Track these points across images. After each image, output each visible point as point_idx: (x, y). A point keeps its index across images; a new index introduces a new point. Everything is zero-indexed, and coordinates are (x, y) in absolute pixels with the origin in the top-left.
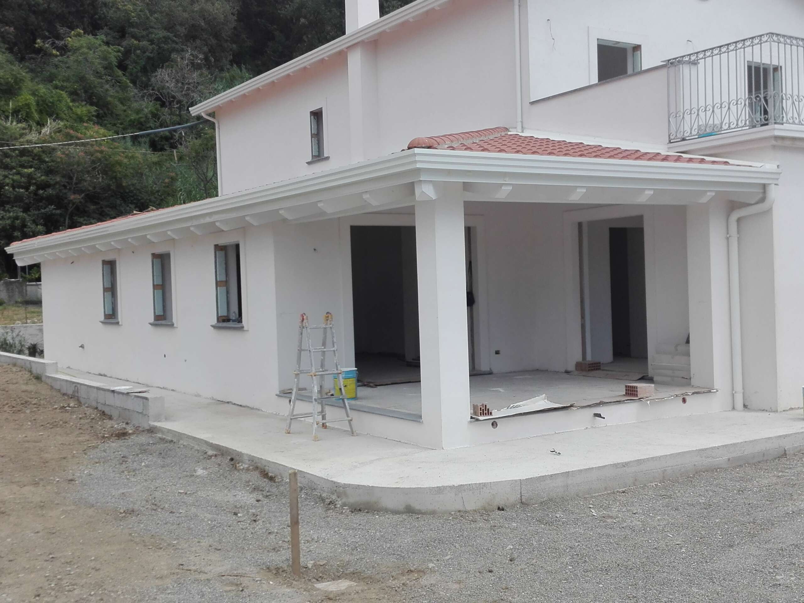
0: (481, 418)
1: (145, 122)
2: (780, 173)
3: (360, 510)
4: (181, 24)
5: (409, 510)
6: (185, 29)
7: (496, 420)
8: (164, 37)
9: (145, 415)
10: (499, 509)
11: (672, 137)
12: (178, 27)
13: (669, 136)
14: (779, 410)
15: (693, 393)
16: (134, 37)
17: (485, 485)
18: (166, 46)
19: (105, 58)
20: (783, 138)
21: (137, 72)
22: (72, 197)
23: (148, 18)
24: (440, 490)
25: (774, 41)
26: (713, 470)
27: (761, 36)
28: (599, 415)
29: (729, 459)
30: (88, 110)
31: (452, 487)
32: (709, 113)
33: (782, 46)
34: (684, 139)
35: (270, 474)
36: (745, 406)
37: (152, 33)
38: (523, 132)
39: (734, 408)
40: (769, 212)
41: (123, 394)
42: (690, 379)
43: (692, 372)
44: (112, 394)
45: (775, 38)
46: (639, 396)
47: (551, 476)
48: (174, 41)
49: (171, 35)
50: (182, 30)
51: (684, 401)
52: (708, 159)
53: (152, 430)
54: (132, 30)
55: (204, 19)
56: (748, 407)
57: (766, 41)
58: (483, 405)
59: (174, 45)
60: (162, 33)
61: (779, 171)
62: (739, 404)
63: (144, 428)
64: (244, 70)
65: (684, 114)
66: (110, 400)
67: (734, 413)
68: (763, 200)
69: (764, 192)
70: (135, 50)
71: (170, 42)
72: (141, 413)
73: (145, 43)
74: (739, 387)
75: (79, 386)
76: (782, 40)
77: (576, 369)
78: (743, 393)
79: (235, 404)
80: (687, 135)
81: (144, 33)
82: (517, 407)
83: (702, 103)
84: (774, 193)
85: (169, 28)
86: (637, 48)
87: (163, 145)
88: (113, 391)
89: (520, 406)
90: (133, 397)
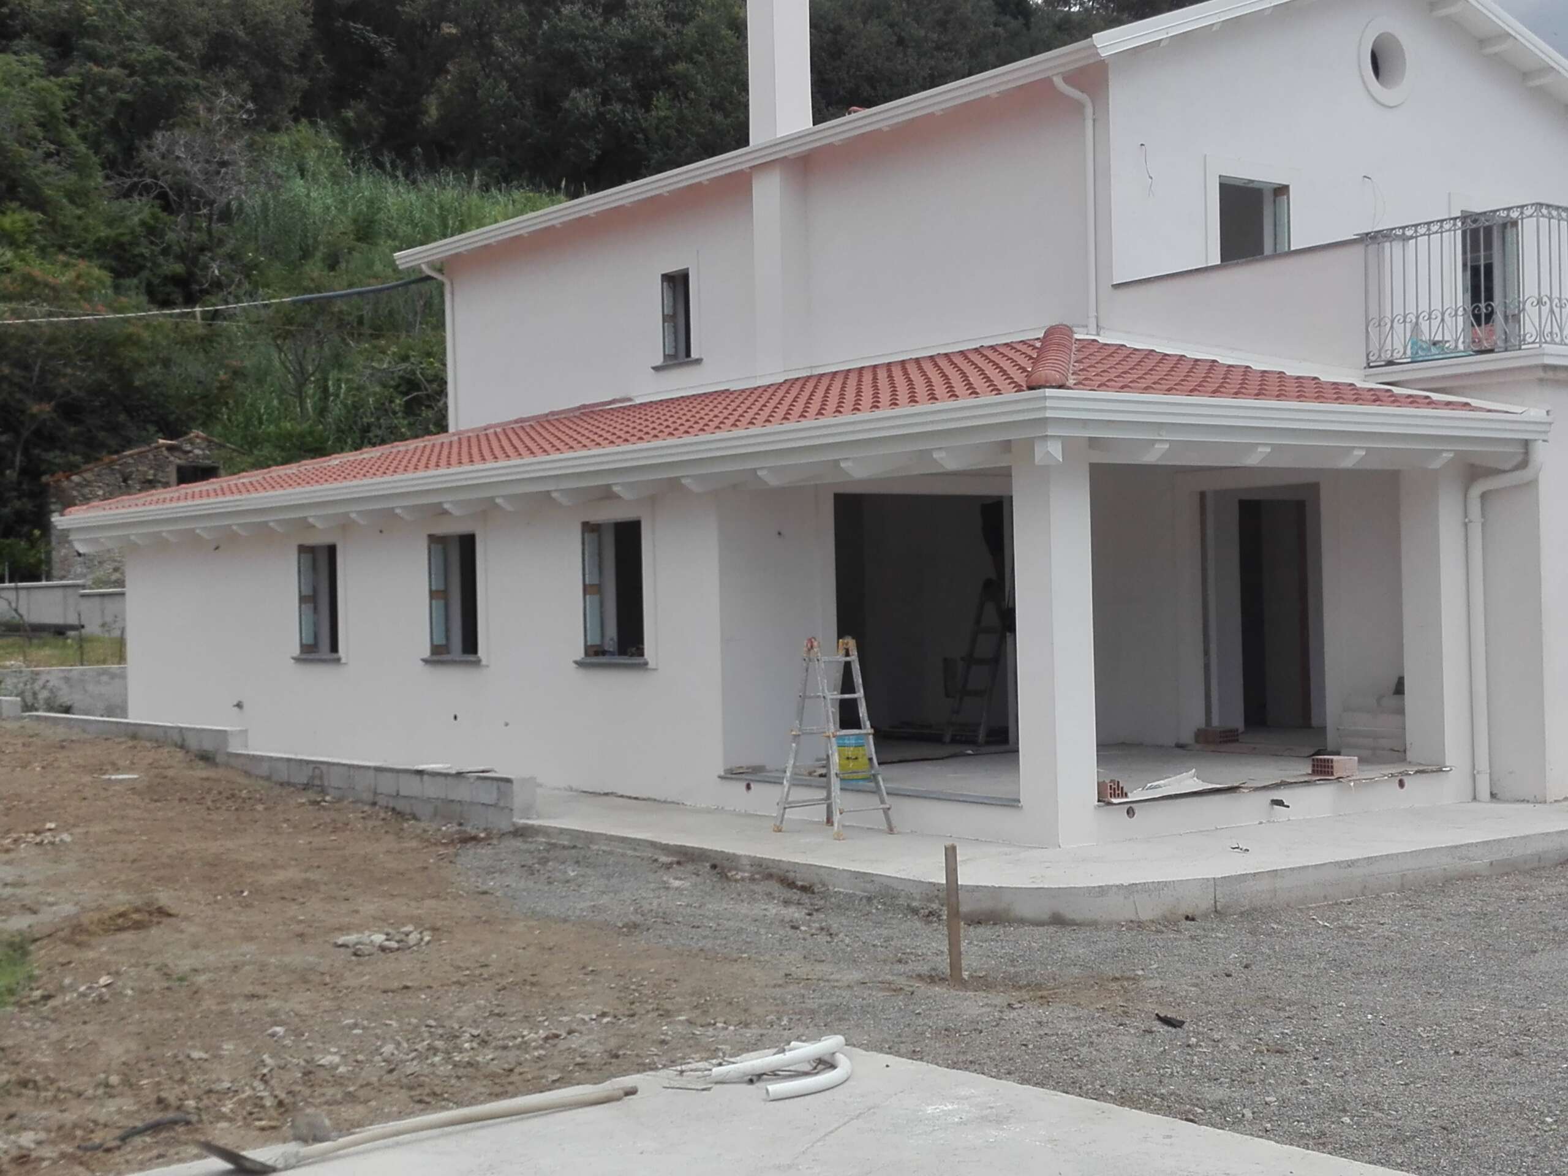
0: (1115, 801)
1: (131, 244)
2: (1550, 424)
3: (979, 923)
4: (196, 33)
5: (1058, 920)
6: (203, 42)
7: (1133, 805)
8: (157, 59)
9: (503, 808)
10: (1187, 918)
11: (1371, 358)
12: (189, 40)
13: (1368, 355)
14: (1548, 800)
15: (1417, 772)
16: (92, 56)
17: (1166, 884)
18: (161, 81)
19: (42, 105)
20: (1555, 368)
21: (99, 134)
22: (35, 409)
23: (120, 18)
24: (1103, 891)
25: (1543, 216)
26: (1468, 877)
27: (1522, 207)
28: (1280, 803)
29: (1491, 863)
30: (26, 220)
31: (1120, 887)
32: (1435, 323)
33: (1554, 222)
34: (1390, 363)
35: (800, 883)
36: (1493, 795)
37: (131, 50)
38: (1098, 334)
39: (1475, 799)
40: (1533, 483)
41: (446, 775)
42: (1405, 751)
43: (1409, 739)
44: (418, 778)
45: (1544, 211)
46: (1336, 775)
47: (1255, 874)
48: (179, 70)
49: (173, 55)
50: (196, 46)
51: (1401, 784)
52: (1435, 396)
53: (521, 832)
54: (87, 42)
55: (243, 22)
56: (1499, 796)
57: (1531, 216)
58: (1112, 781)
59: (179, 78)
60: (153, 52)
61: (1549, 419)
62: (1484, 791)
63: (499, 830)
64: (325, 132)
65: (1392, 322)
66: (410, 787)
67: (1475, 805)
68: (1524, 464)
69: (1527, 453)
70: (94, 87)
71: (172, 71)
72: (495, 806)
73: (114, 71)
74: (1483, 764)
75: (324, 768)
76: (1554, 213)
77: (1197, 741)
78: (1490, 774)
79: (622, 796)
80: (1399, 356)
81: (114, 49)
82: (1156, 787)
83: (1424, 306)
84: (1541, 454)
85: (168, 37)
86: (1281, 191)
87: (169, 294)
88: (420, 773)
89: (1159, 786)
90: (472, 780)
